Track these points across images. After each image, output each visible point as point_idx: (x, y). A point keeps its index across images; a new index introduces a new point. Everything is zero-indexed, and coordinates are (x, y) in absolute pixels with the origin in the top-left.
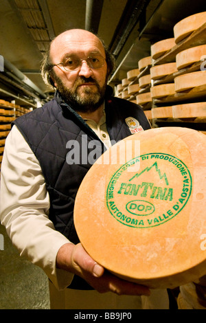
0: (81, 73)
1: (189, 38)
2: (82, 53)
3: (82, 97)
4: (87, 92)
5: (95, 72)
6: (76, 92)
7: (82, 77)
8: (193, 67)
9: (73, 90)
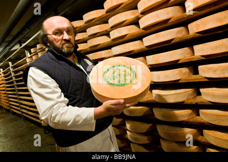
0: (64, 38)
1: (94, 21)
2: (64, 28)
3: (65, 50)
4: (67, 47)
5: (71, 37)
6: (62, 47)
7: (65, 40)
8: (98, 34)
9: (61, 46)
